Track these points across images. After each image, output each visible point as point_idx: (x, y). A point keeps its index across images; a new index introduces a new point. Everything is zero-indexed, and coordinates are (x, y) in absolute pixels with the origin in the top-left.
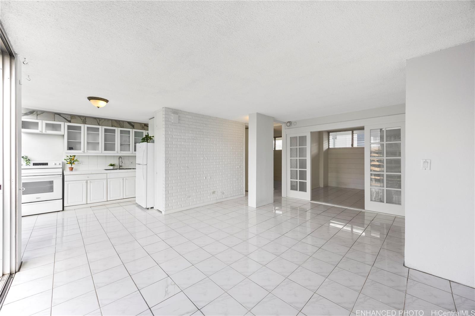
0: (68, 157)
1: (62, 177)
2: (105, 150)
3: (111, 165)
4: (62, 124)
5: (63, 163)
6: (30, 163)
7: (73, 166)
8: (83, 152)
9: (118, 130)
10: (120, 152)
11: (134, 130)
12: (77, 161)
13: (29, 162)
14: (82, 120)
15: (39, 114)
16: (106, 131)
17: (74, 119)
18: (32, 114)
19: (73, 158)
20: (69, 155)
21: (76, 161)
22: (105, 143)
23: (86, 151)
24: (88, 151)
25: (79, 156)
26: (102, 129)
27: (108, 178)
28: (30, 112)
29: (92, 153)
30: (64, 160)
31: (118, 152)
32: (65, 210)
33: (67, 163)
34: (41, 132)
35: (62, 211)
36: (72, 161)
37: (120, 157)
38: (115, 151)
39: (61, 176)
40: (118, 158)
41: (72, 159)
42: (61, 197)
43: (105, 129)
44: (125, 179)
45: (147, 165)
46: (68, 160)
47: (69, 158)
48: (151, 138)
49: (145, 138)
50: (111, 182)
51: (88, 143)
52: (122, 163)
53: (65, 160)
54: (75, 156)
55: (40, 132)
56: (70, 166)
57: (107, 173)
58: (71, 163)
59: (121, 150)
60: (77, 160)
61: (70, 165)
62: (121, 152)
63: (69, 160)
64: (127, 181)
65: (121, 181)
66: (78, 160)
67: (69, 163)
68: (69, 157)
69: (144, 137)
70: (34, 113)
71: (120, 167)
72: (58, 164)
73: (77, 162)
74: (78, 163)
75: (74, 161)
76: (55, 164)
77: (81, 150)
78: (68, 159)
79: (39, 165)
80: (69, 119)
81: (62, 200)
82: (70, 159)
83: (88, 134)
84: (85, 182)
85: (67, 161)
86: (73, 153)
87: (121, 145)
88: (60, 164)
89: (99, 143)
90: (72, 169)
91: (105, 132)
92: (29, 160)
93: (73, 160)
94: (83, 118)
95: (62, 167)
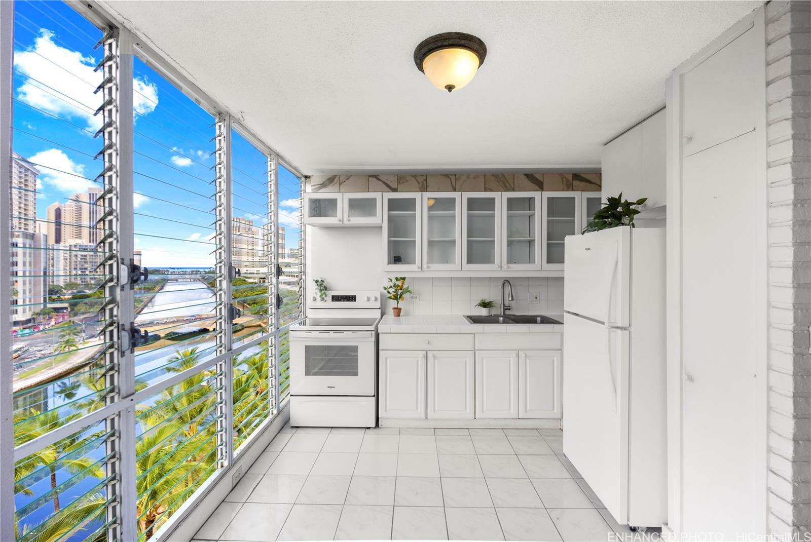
0: (391, 280)
1: (373, 339)
2: (470, 261)
3: (485, 305)
4: (377, 195)
5: (382, 295)
6: (326, 296)
7: (402, 304)
8: (419, 268)
9: (501, 198)
10: (508, 267)
11: (547, 194)
12: (409, 291)
13: (324, 293)
14: (419, 183)
15: (343, 182)
16: (472, 204)
17: (403, 183)
18: (332, 184)
19: (399, 283)
20: (393, 277)
21: (407, 291)
22: (468, 241)
23: (425, 266)
24: (429, 265)
25: (413, 278)
26: (461, 199)
27: (476, 348)
28: (329, 179)
29: (439, 270)
30: (383, 289)
31: (501, 267)
32: (380, 426)
33: (388, 298)
34: (341, 223)
35: (375, 427)
36: (400, 292)
37: (506, 282)
38: (493, 262)
39: (372, 334)
40: (501, 284)
41: (398, 286)
42: (372, 393)
43: (469, 200)
44: (523, 355)
45: (632, 329)
46: (391, 290)
47: (392, 285)
48: (632, 207)
49: (606, 210)
50: (485, 362)
51: (431, 243)
52: (513, 300)
53: (385, 288)
54: (404, 279)
55: (338, 223)
56: (393, 303)
57: (474, 334)
58: (396, 298)
59: (511, 260)
60: (407, 288)
61: (396, 302)
62: (510, 265)
63: (394, 290)
64: (528, 361)
65: (513, 360)
66: (409, 289)
67: (393, 297)
68: (394, 280)
69: (603, 206)
70: (336, 180)
71: (505, 310)
72: (373, 299)
73: (408, 293)
74: (412, 297)
75: (402, 293)
76: (369, 299)
77: (415, 263)
78: (391, 287)
79: (340, 301)
80: (394, 185)
81: (373, 399)
82: (394, 286)
83: (430, 218)
84: (421, 355)
85: (389, 292)
86: (400, 269)
87: (510, 243)
88: (376, 299)
89: (454, 241)
90: (398, 312)
91: (468, 210)
92: (326, 288)
93: (401, 289)
94: (421, 179)
95: (379, 307)
